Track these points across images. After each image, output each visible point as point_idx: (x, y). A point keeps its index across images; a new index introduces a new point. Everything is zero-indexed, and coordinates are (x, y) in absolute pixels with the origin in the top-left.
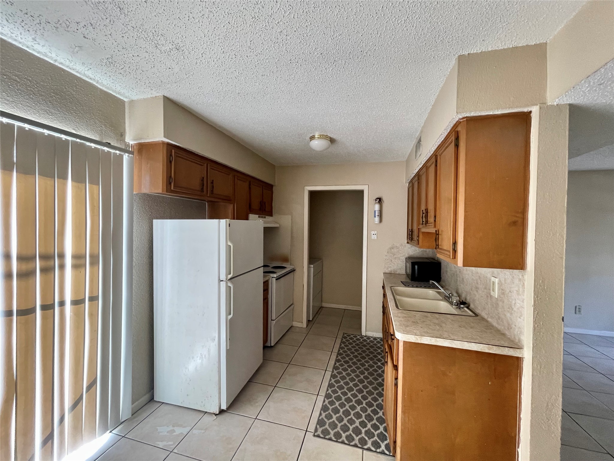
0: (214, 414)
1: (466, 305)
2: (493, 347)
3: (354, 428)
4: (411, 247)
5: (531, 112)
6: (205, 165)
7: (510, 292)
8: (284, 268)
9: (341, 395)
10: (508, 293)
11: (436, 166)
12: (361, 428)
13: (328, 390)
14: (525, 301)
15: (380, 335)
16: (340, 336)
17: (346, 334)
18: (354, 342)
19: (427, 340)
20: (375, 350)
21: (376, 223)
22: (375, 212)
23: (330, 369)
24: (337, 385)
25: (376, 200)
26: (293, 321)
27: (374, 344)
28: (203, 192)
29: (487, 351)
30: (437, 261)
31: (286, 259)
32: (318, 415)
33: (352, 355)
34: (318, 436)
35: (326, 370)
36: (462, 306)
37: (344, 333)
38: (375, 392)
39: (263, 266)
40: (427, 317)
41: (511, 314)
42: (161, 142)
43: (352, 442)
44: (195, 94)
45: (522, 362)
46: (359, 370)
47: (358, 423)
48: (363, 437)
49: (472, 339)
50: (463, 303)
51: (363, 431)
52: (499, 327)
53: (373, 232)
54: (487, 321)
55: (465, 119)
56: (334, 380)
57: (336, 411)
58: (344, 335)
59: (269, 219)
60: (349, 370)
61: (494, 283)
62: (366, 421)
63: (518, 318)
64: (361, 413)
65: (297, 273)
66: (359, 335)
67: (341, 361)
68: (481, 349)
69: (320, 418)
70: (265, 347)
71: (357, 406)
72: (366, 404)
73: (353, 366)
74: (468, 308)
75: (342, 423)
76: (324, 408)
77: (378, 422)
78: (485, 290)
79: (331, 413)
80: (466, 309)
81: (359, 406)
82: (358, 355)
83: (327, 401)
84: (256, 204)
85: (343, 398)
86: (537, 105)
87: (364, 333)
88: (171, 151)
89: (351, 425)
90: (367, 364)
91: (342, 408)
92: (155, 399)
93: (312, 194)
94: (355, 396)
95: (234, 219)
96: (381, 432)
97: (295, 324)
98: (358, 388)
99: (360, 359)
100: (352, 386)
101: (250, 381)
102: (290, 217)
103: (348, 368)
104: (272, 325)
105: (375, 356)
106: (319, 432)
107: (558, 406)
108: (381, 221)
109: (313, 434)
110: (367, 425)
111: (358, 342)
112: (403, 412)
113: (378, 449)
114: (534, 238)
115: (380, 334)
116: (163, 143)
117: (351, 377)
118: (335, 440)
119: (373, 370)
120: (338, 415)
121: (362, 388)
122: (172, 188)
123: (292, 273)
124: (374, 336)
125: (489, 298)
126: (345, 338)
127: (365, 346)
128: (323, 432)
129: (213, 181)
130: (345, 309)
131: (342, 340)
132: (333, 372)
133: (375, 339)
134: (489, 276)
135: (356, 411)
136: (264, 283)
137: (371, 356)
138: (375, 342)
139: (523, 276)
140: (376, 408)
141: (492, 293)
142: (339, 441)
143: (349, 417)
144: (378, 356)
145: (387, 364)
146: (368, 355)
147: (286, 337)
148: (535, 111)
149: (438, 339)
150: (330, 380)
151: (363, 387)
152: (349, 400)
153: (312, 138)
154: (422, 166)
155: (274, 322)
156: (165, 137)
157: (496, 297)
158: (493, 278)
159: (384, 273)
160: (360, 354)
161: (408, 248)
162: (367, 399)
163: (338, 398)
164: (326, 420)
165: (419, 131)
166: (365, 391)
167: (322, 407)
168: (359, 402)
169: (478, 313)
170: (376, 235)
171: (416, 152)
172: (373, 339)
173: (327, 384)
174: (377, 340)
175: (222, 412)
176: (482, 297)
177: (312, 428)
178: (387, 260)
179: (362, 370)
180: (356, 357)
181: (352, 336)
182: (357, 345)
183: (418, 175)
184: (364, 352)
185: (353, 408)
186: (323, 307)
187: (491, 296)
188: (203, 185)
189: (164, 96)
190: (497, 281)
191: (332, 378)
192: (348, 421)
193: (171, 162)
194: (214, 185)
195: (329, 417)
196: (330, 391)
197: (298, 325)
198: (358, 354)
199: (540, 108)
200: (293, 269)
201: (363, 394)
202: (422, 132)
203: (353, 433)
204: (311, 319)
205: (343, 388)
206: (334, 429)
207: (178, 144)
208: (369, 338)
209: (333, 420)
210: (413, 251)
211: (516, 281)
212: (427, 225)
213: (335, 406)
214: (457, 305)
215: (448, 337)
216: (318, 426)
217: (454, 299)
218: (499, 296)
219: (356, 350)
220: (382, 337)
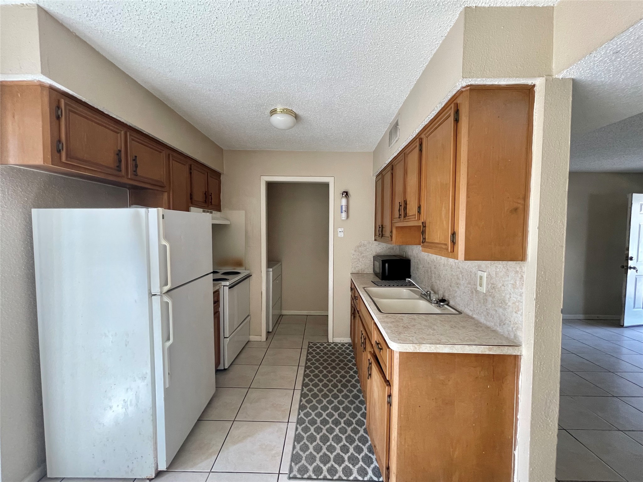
0: (148, 479)
1: (446, 303)
2: (493, 348)
3: (335, 456)
4: (379, 244)
5: (534, 86)
6: (123, 132)
7: (503, 285)
8: (238, 273)
9: (316, 418)
10: (501, 287)
11: (421, 150)
12: (343, 455)
13: (299, 414)
14: (524, 295)
15: (348, 340)
16: (305, 347)
17: (311, 343)
18: (322, 351)
19: (426, 348)
20: (345, 358)
21: (343, 219)
22: (342, 206)
23: (299, 386)
24: (310, 405)
25: (343, 194)
26: (250, 335)
27: (342, 351)
28: (121, 171)
29: (487, 352)
30: (405, 258)
31: (239, 264)
32: (291, 449)
33: (321, 367)
34: (295, 478)
35: (294, 389)
36: (442, 304)
37: (309, 342)
38: (352, 407)
39: (212, 273)
40: (415, 319)
41: (505, 309)
42: (38, 84)
43: (335, 475)
44: (98, 11)
45: (519, 360)
46: (331, 384)
47: (339, 448)
48: (347, 465)
49: (471, 340)
50: (443, 300)
51: (346, 457)
52: (489, 324)
53: (340, 230)
54: (473, 318)
55: (469, 87)
56: (305, 400)
57: (312, 439)
58: (309, 344)
59: (216, 214)
60: (321, 384)
61: (481, 278)
62: (348, 444)
63: (514, 313)
64: (340, 435)
65: (253, 279)
66: (325, 343)
67: (310, 376)
68: (482, 351)
69: (294, 452)
70: (217, 371)
71: (335, 428)
72: (345, 423)
73: (324, 380)
74: (448, 305)
75: (321, 454)
76: (298, 438)
77: (360, 442)
78: (469, 286)
79: (307, 443)
80: (446, 306)
81: (337, 427)
82: (328, 366)
83: (300, 429)
84: (199, 196)
85: (319, 421)
86: (543, 77)
87: (331, 340)
88: (59, 101)
89: (332, 453)
90: (338, 375)
91: (318, 434)
92: (48, 476)
93: (271, 186)
94: (330, 415)
95: (169, 208)
96: (366, 455)
97: (253, 338)
98: (333, 405)
99: (331, 370)
100: (326, 404)
101: (199, 420)
102: (243, 213)
103: (319, 383)
104: (225, 343)
105: (346, 365)
106: (295, 472)
107: (556, 402)
108: (348, 217)
109: (287, 475)
110: (349, 449)
111: (325, 351)
112: (400, 434)
113: (365, 476)
114: (538, 226)
115: (348, 338)
116: (42, 86)
117: (323, 393)
118: (315, 477)
119: (346, 381)
120: (314, 444)
121: (338, 405)
122: (64, 159)
123: (248, 279)
124: (342, 342)
125: (474, 294)
126: (311, 347)
127: (333, 354)
128: (299, 471)
129: (136, 157)
130: (307, 315)
131: (308, 350)
132: (302, 390)
133: (343, 345)
134: (474, 270)
135: (335, 433)
136: (214, 293)
137: (342, 365)
138: (344, 349)
139: (521, 267)
140: (356, 426)
141: (479, 288)
142: (319, 477)
143: (328, 444)
144: (349, 364)
145: (371, 377)
146: (338, 364)
147: (243, 356)
148: (539, 83)
149: (438, 346)
150: (301, 401)
151: (338, 402)
152: (324, 422)
153: (273, 112)
154: (398, 154)
155: (228, 339)
156: (43, 73)
157: (485, 292)
158: (479, 272)
159: (351, 273)
160: (329, 364)
161: (376, 246)
162: (345, 417)
163: (313, 422)
164: (301, 453)
165: (396, 114)
166: (341, 407)
167: (295, 438)
168: (336, 423)
169: (461, 310)
170: (343, 233)
171: (390, 139)
172: (341, 345)
173: (297, 406)
174: (345, 345)
175: (159, 474)
176: (464, 292)
177: (285, 469)
178: (355, 259)
179: (334, 383)
180: (325, 368)
181: (318, 345)
182: (326, 354)
183: (391, 166)
184: (334, 361)
185: (331, 430)
186: (283, 315)
187: (477, 291)
188: (120, 161)
189: (38, 5)
190: (485, 275)
191: (302, 398)
192: (327, 449)
193: (58, 118)
194: (138, 163)
195: (305, 448)
196: (302, 415)
197: (257, 338)
198: (327, 364)
199: (546, 80)
200: (249, 274)
201: (339, 411)
202: (399, 114)
203: (336, 463)
204: (271, 330)
205: (317, 408)
206: (312, 463)
207: (71, 92)
208: (336, 345)
209: (309, 451)
210: (381, 248)
211: (512, 274)
212: (407, 218)
213: (310, 432)
214: (437, 303)
215: (447, 341)
216: (293, 464)
217: (434, 297)
218: (488, 291)
219: (325, 361)
220: (351, 342)
